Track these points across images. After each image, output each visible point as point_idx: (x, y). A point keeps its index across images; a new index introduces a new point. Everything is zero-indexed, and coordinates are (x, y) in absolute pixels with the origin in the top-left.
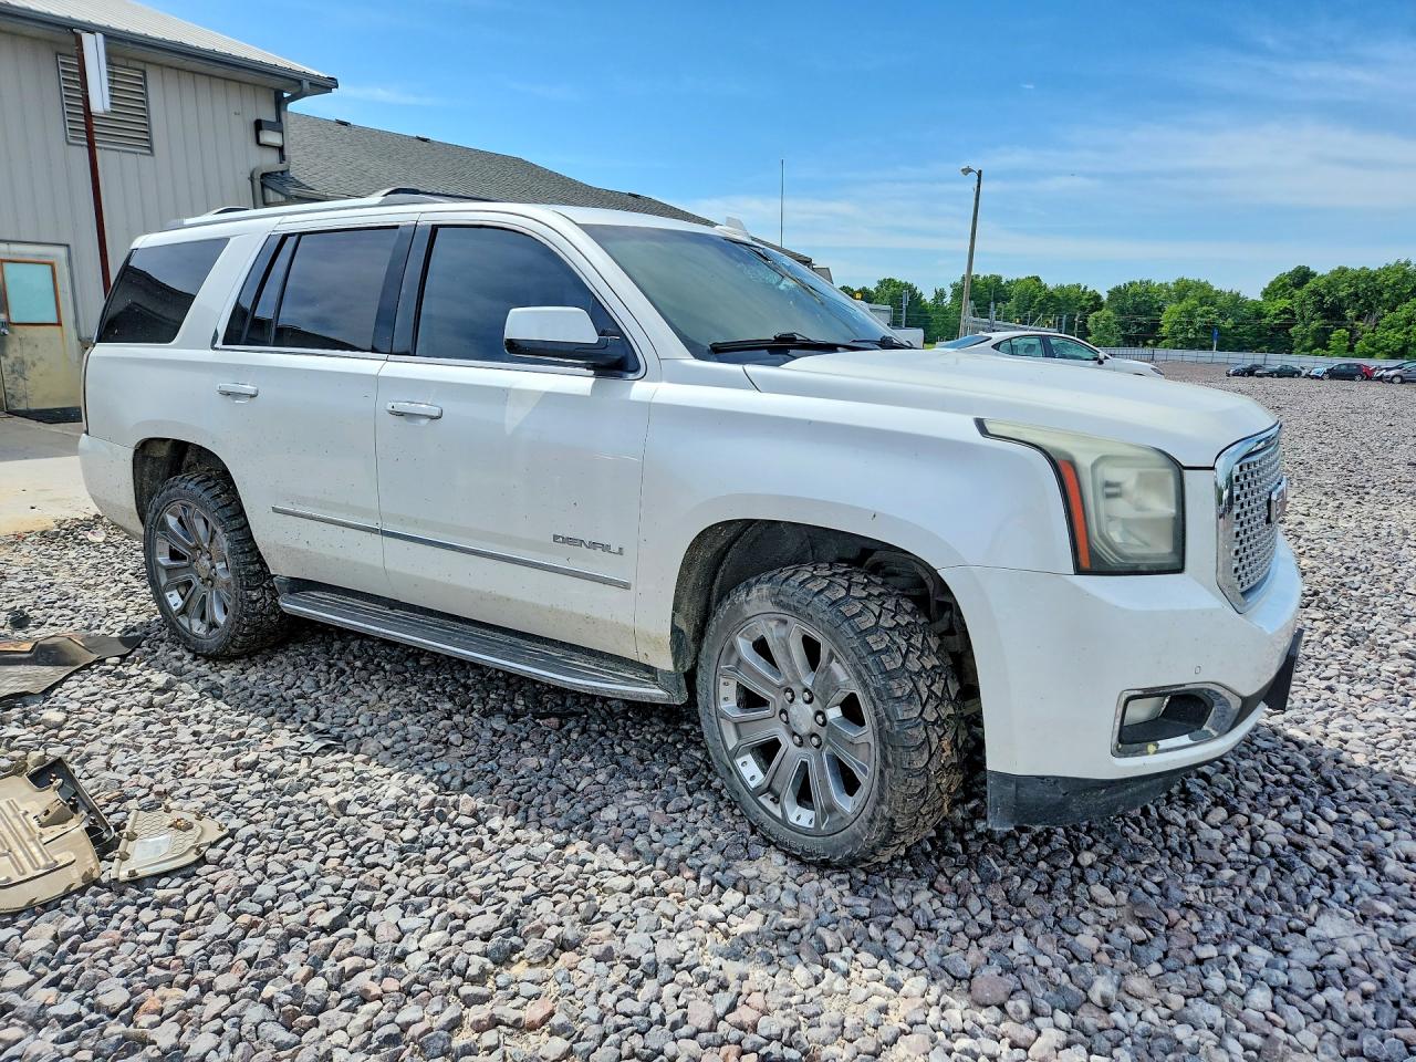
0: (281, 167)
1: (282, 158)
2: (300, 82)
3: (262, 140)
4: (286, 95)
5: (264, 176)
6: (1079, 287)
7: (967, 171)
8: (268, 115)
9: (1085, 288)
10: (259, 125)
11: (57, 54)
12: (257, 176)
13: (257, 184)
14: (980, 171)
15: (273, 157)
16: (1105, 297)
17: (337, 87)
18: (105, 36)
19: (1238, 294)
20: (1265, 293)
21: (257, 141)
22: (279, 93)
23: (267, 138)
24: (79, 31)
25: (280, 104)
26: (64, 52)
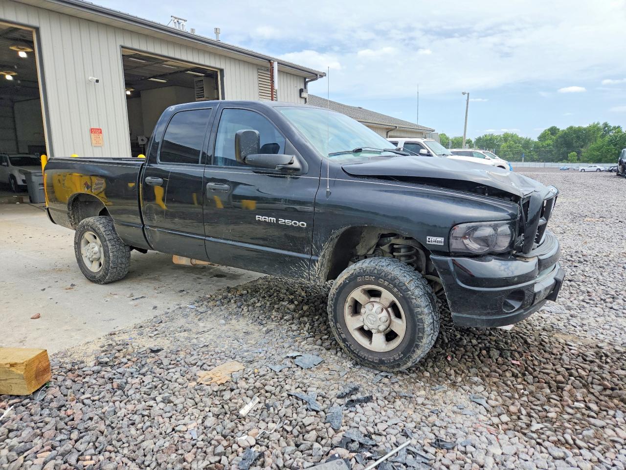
1: (306, 102)
2: (317, 75)
3: (302, 96)
7: (464, 94)
8: (302, 87)
10: (301, 91)
11: (257, 69)
14: (468, 94)
15: (303, 101)
16: (473, 142)
17: (325, 76)
18: (278, 63)
19: (530, 139)
20: (539, 138)
21: (300, 97)
22: (305, 79)
23: (304, 95)
24: (272, 61)
25: (306, 83)
26: (259, 68)
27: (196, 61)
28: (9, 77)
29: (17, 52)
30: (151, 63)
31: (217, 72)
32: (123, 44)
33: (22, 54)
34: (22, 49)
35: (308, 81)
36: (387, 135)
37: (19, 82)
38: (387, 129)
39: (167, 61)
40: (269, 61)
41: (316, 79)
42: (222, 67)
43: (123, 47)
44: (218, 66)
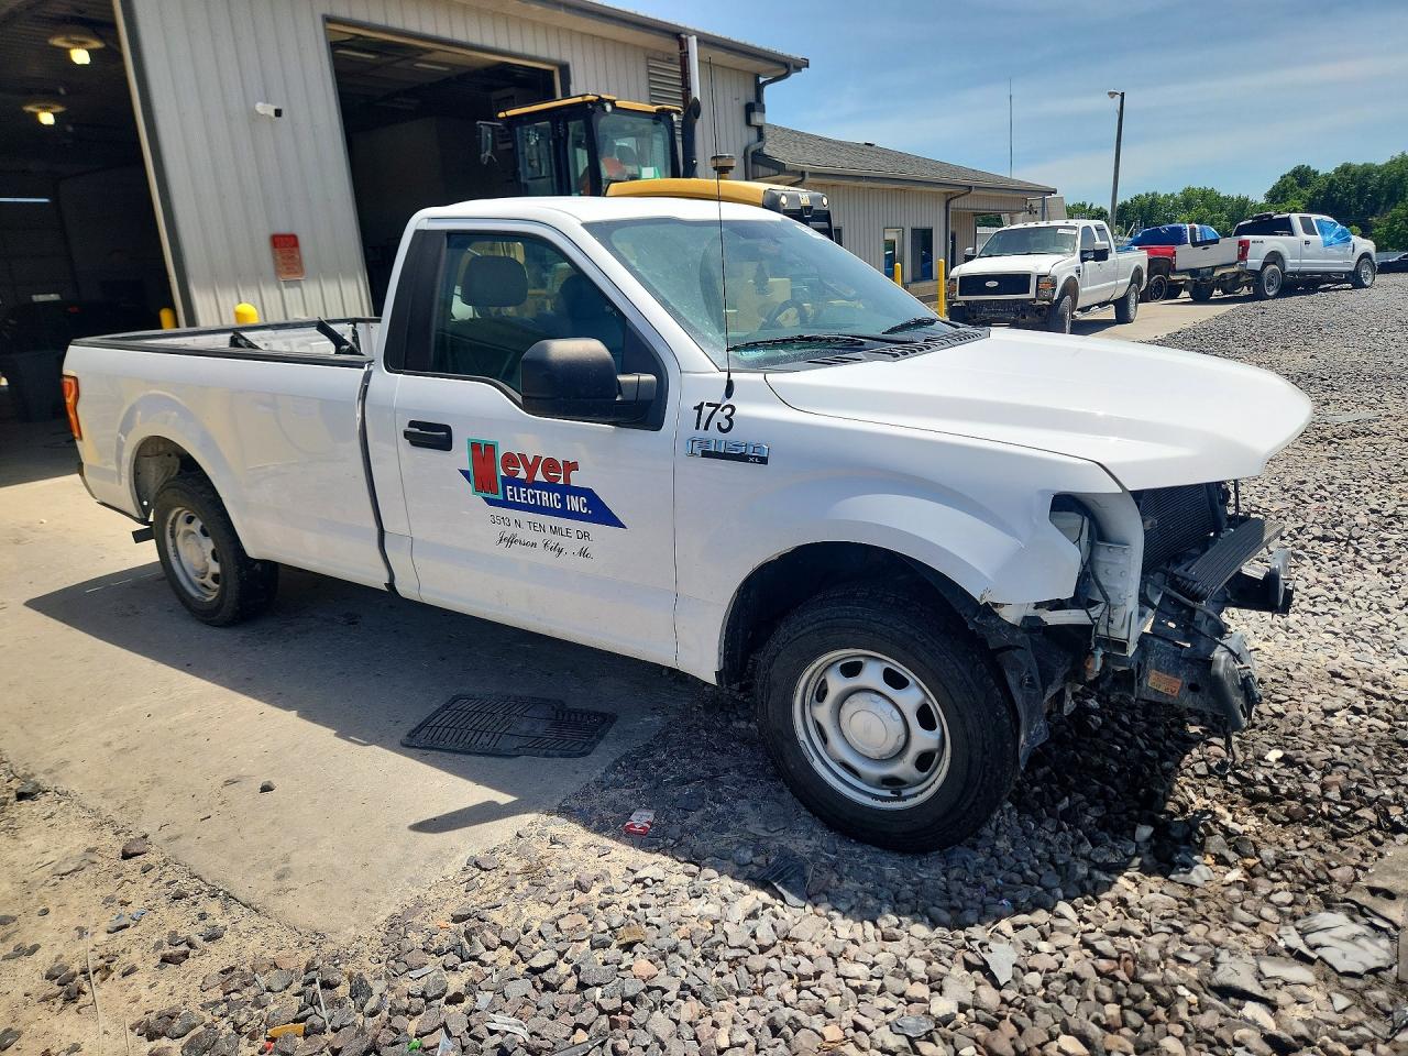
0: (759, 145)
1: (761, 136)
2: (787, 65)
3: (753, 123)
4: (762, 80)
5: (753, 153)
6: (1084, 206)
7: (1112, 94)
8: (752, 99)
9: (1091, 205)
10: (749, 109)
11: (648, 58)
12: (750, 155)
13: (750, 160)
14: (1123, 95)
15: (754, 134)
17: (808, 66)
18: (698, 40)
21: (748, 122)
22: (757, 77)
23: (757, 119)
24: (684, 36)
25: (759, 89)
26: (651, 56)
27: (503, 45)
28: (47, 118)
29: (66, 52)
30: (390, 59)
31: (553, 72)
32: (328, 13)
33: (80, 57)
34: (80, 44)
35: (765, 83)
36: (947, 208)
37: (70, 129)
38: (946, 194)
39: (429, 51)
40: (677, 35)
41: (786, 76)
42: (566, 57)
43: (328, 19)
44: (555, 55)
